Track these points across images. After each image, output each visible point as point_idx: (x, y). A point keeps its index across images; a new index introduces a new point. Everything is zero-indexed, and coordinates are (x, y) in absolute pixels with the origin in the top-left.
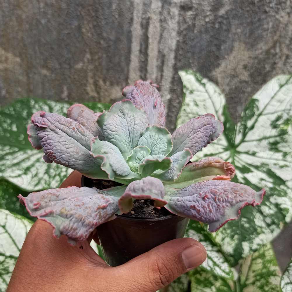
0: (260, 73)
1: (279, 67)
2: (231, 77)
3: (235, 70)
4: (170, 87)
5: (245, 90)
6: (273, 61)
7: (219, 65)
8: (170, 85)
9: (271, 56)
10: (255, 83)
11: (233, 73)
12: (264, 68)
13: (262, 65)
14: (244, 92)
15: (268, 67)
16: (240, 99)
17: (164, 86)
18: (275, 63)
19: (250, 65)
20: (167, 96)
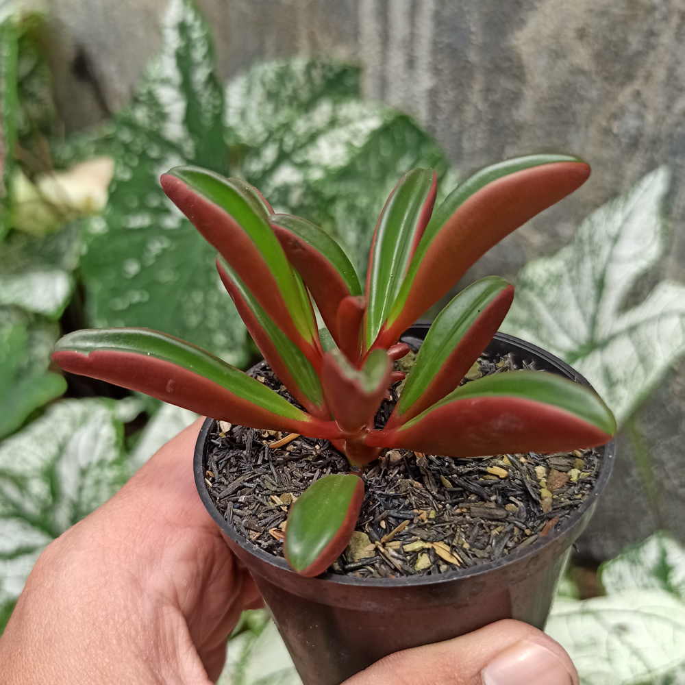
0: (617, 54)
1: (662, 45)
2: (550, 55)
3: (556, 37)
4: (430, 63)
5: (582, 92)
6: (645, 27)
7: (522, 23)
8: (430, 59)
9: (641, 13)
10: (606, 79)
11: (554, 47)
12: (625, 41)
13: (621, 35)
14: (582, 99)
15: (635, 42)
16: (574, 114)
17: (417, 58)
18: (652, 33)
19: (591, 31)
20: (425, 81)
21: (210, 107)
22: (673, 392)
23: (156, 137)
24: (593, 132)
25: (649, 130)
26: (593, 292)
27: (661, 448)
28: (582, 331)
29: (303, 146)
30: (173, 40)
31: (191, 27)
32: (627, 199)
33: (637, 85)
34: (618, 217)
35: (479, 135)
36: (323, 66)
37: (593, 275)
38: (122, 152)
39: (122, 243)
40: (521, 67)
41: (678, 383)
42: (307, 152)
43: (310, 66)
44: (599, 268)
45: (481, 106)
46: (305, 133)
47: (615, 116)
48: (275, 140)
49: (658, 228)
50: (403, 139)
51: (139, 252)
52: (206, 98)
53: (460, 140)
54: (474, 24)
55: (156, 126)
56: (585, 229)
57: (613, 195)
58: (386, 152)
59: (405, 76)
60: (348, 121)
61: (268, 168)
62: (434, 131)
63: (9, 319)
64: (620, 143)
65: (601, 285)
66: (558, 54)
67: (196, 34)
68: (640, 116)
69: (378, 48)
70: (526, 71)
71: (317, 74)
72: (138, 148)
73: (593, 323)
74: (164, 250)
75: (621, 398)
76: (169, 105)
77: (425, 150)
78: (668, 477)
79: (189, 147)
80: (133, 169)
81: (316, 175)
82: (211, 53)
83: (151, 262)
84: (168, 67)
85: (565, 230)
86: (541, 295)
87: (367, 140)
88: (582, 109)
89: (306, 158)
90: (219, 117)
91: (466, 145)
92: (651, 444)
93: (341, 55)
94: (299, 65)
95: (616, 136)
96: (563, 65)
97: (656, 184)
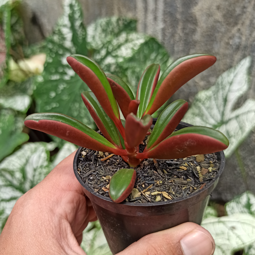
0: (231, 15)
1: (248, 12)
2: (207, 16)
3: (209, 9)
4: (162, 18)
5: (219, 29)
6: (242, 5)
7: (196, 4)
8: (163, 17)
10: (227, 24)
11: (208, 13)
12: (234, 10)
14: (218, 32)
15: (238, 11)
16: (215, 37)
17: (158, 17)
18: (244, 7)
19: (222, 6)
20: (161, 25)
21: (81, 35)
22: (252, 140)
23: (61, 46)
24: (223, 44)
25: (243, 43)
26: (223, 103)
27: (248, 160)
28: (219, 117)
29: (115, 50)
30: (67, 11)
31: (74, 6)
32: (235, 69)
33: (239, 26)
34: (232, 75)
35: (181, 45)
36: (123, 20)
37: (223, 96)
38: (49, 52)
39: (49, 86)
40: (196, 20)
41: (254, 136)
42: (117, 52)
43: (118, 20)
44: (225, 94)
45: (181, 34)
46: (116, 45)
47: (230, 38)
48: (105, 47)
49: (247, 79)
50: (153, 47)
51: (55, 89)
52: (80, 32)
53: (173, 47)
54: (179, 4)
55: (61, 42)
56: (220, 80)
57: (230, 67)
58: (146, 52)
59: (153, 23)
60: (132, 40)
61: (103, 57)
62: (164, 43)
63: (8, 113)
64: (233, 48)
65: (225, 100)
66: (209, 15)
67: (76, 8)
68: (240, 38)
69: (143, 13)
70: (198, 21)
71: (121, 23)
72: (55, 50)
73: (223, 114)
74: (64, 88)
75: (233, 142)
76: (66, 34)
77: (161, 51)
78: (250, 171)
79: (73, 50)
80: (53, 58)
81: (121, 60)
82: (81, 15)
83: (60, 92)
84: (66, 21)
85: (212, 80)
86: (204, 104)
87: (139, 47)
88: (218, 35)
89: (117, 54)
90: (84, 39)
91: (176, 49)
92: (244, 158)
93: (130, 16)
94: (114, 19)
95: (231, 45)
96: (211, 19)
97: (246, 63)
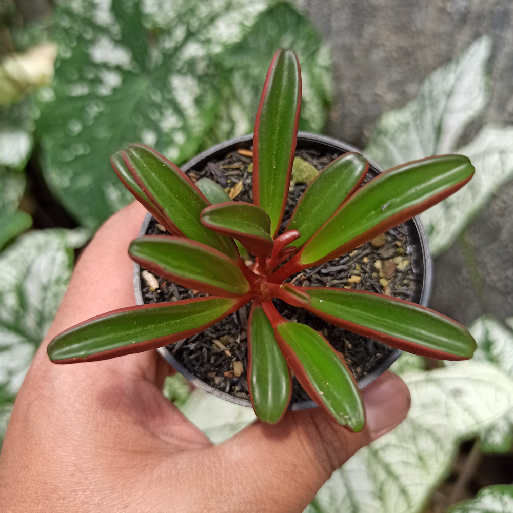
22: (493, 212)
23: (90, 22)
24: (432, 11)
25: (475, 8)
26: (433, 136)
27: (484, 253)
29: (205, 26)
32: (458, 63)
34: (452, 78)
35: (344, 16)
37: (433, 123)
38: (63, 35)
39: (68, 108)
41: (496, 204)
42: (208, 32)
44: (437, 117)
46: (207, 16)
48: (183, 22)
49: (482, 85)
50: (285, 21)
51: (80, 114)
53: (329, 20)
55: (89, 14)
56: (426, 87)
57: (447, 59)
58: (272, 32)
60: (241, 5)
61: (179, 45)
62: (309, 14)
64: (452, 19)
65: (439, 131)
72: (75, 31)
74: (100, 114)
75: (454, 217)
77: (304, 30)
78: (489, 274)
79: (116, 29)
80: (72, 49)
81: (217, 49)
83: (91, 123)
85: (411, 88)
86: (393, 139)
87: (256, 20)
89: (208, 36)
90: (138, 5)
91: (334, 24)
92: (477, 250)
95: (449, 14)
97: (480, 50)
